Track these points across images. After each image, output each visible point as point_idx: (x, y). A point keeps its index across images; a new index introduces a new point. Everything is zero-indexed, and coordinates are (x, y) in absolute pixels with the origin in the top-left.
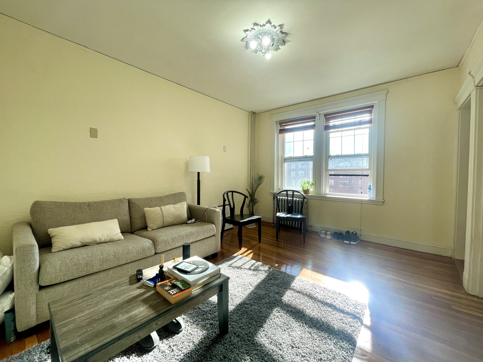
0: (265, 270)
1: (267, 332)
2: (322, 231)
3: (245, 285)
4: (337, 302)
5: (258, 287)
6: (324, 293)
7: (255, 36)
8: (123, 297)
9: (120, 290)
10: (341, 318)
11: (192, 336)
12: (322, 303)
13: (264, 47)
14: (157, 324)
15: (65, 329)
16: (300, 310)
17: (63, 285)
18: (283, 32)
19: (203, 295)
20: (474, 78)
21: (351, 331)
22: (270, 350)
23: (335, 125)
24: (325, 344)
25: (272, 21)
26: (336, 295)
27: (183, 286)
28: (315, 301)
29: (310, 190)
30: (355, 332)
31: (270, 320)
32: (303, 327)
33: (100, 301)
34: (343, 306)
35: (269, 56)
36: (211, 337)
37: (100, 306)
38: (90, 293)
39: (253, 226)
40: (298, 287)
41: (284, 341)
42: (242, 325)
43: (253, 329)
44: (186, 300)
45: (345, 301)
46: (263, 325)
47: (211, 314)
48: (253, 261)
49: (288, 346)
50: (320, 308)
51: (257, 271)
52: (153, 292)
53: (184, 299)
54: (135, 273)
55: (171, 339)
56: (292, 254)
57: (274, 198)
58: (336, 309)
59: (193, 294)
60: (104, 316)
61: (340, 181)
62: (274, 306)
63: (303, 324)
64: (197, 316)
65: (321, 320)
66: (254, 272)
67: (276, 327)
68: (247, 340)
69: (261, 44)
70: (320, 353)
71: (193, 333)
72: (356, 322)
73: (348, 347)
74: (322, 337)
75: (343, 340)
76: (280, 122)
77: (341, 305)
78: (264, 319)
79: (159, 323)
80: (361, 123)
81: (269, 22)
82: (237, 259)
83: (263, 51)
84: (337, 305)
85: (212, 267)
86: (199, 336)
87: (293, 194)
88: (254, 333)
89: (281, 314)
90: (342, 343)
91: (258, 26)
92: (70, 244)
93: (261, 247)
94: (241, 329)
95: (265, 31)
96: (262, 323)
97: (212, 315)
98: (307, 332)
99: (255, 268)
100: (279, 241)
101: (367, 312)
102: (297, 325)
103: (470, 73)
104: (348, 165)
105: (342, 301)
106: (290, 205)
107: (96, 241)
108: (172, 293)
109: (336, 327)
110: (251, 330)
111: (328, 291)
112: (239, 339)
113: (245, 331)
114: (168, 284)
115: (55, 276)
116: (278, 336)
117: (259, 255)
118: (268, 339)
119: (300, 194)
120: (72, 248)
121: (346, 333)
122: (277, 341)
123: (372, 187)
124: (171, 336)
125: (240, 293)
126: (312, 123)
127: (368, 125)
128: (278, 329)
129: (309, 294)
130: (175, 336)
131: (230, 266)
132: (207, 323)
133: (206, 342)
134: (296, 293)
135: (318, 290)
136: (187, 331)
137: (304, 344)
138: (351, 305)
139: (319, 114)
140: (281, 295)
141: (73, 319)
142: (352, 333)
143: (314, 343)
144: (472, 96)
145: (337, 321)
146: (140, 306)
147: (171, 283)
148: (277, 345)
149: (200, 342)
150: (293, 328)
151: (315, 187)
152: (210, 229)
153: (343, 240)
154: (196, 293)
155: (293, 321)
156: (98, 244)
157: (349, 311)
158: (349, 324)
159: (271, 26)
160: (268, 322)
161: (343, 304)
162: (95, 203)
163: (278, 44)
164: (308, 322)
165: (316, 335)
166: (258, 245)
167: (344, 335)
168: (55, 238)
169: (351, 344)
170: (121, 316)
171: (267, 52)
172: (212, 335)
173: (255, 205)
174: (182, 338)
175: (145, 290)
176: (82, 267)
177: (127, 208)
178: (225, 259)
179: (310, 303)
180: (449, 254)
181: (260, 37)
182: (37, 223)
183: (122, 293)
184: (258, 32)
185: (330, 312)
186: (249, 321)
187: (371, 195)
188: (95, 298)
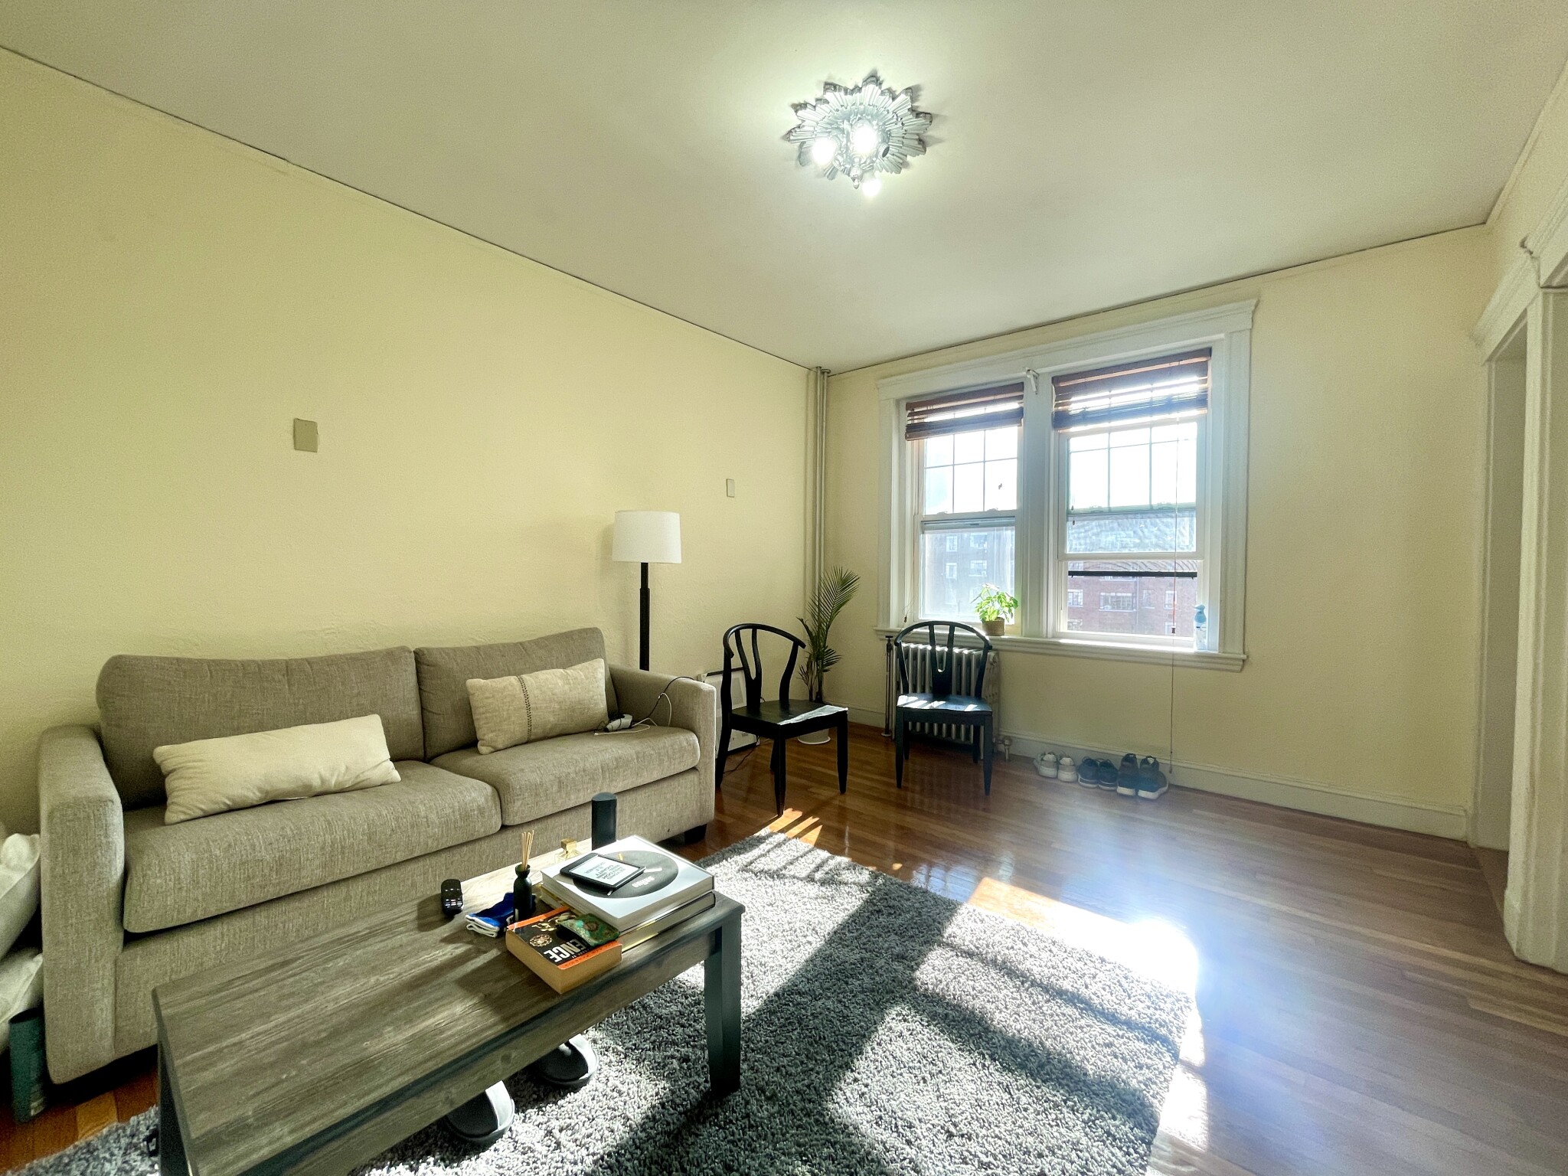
0: (861, 882)
1: (866, 1086)
2: (1045, 754)
3: (795, 931)
4: (1093, 988)
5: (838, 937)
6: (1053, 959)
7: (828, 124)
8: (396, 969)
9: (389, 948)
10: (1107, 1041)
11: (623, 1099)
12: (1046, 989)
13: (857, 160)
14: (506, 1059)
15: (208, 1075)
16: (973, 1013)
17: (202, 929)
18: (920, 110)
19: (659, 964)
20: (1537, 258)
21: (1139, 1082)
22: (876, 1145)
23: (1088, 413)
24: (1054, 1123)
25: (881, 74)
26: (1092, 964)
27: (592, 936)
28: (1023, 983)
29: (1006, 623)
30: (1154, 1086)
31: (876, 1047)
32: (984, 1069)
33: (322, 983)
34: (1115, 1000)
35: (874, 188)
36: (684, 1100)
37: (321, 998)
38: (291, 957)
39: (821, 739)
40: (968, 938)
41: (920, 1114)
42: (785, 1061)
43: (821, 1076)
44: (600, 979)
45: (1121, 985)
46: (852, 1062)
47: (683, 1026)
48: (820, 851)
49: (935, 1131)
50: (1040, 1008)
51: (834, 886)
52: (494, 953)
53: (595, 978)
54: (436, 893)
55: (554, 1107)
56: (945, 830)
57: (889, 648)
58: (1093, 1011)
59: (625, 961)
60: (336, 1033)
61: (1103, 594)
62: (887, 1001)
63: (984, 1058)
64: (639, 1032)
65: (1042, 1046)
66: (823, 889)
67: (894, 1068)
68: (802, 1110)
69: (847, 148)
70: (1040, 1156)
71: (624, 1088)
72: (1155, 1054)
73: (1129, 1135)
74: (1046, 1102)
75: (1113, 1111)
76: (909, 401)
77: (1109, 996)
78: (857, 1043)
79: (514, 1054)
80: (1170, 405)
81: (874, 78)
82: (770, 846)
83: (855, 172)
84: (1093, 997)
85: (687, 874)
86: (645, 1098)
87: (951, 637)
88: (825, 1089)
89: (912, 1026)
90: (1112, 1122)
91: (840, 90)
92: (229, 799)
93: (848, 806)
94: (781, 1075)
95: (862, 107)
96: (850, 1055)
97: (686, 1030)
98: (995, 1085)
99: (827, 876)
100: (906, 789)
101: (1193, 1022)
102: (963, 1062)
103: (1523, 245)
104: (1128, 540)
105: (1112, 985)
106: (940, 671)
107: (311, 787)
108: (556, 957)
109: (1090, 1069)
110: (813, 1077)
111: (1065, 952)
112: (776, 1108)
113: (796, 1082)
114: (544, 927)
115: (176, 902)
116: (901, 1099)
117: (840, 835)
118: (870, 1107)
119: (975, 635)
120: (230, 810)
121: (1123, 1089)
122: (900, 1114)
123: (1206, 612)
124: (554, 1097)
125: (780, 958)
126: (1014, 406)
127: (1195, 412)
128: (901, 1074)
129: (1004, 962)
130: (567, 1099)
131: (745, 869)
132: (669, 1054)
133: (669, 1120)
134: (960, 958)
135: (1033, 949)
136: (604, 1080)
137: (986, 1125)
138: (1139, 997)
139: (1036, 377)
140: (913, 963)
141: (233, 1040)
142: (1144, 1087)
143: (1019, 1123)
144: (1530, 318)
145: (1094, 1048)
146: (452, 999)
147: (552, 923)
148: (898, 1129)
149: (647, 1117)
150: (952, 1073)
151: (1024, 614)
152: (681, 748)
153: (1116, 786)
154: (636, 956)
155: (950, 1048)
156: (315, 798)
157: (1133, 1018)
158: (1134, 1061)
159: (880, 91)
160: (871, 1053)
161: (1114, 995)
162: (309, 661)
163: (901, 150)
164: (999, 1052)
165: (1027, 1095)
166: (837, 802)
167: (1118, 1094)
168: (177, 776)
169: (1140, 1125)
170: (389, 1032)
171: (867, 175)
172: (688, 1096)
173: (826, 671)
174: (590, 1104)
175: (470, 946)
176: (266, 871)
177: (412, 679)
178: (730, 845)
179: (1005, 991)
180: (1458, 830)
181: (846, 126)
182: (118, 726)
183: (394, 958)
184: (838, 110)
185: (1073, 1021)
186: (807, 1049)
187: (1205, 638)
188: (307, 973)
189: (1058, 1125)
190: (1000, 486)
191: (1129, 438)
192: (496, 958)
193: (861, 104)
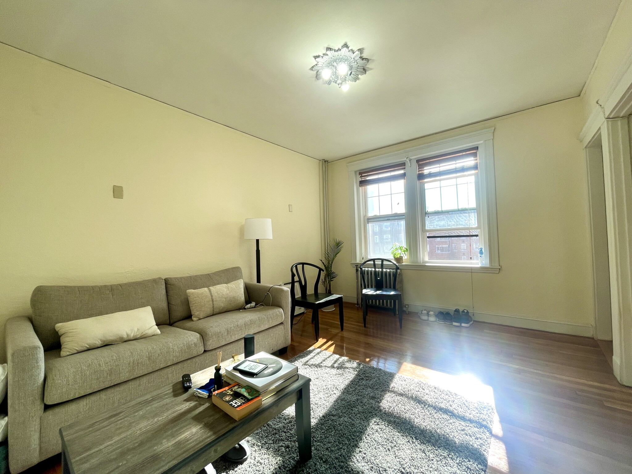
0: (354, 367)
1: (365, 454)
2: (422, 311)
3: (328, 389)
4: (454, 406)
5: (347, 391)
6: (436, 395)
7: (328, 63)
8: (165, 414)
9: (161, 405)
10: (462, 429)
11: (262, 466)
12: (435, 408)
13: (339, 77)
14: (215, 451)
15: (86, 466)
16: (406, 419)
17: (78, 401)
18: (364, 57)
19: (277, 406)
20: (603, 108)
21: (478, 445)
23: (431, 173)
24: (445, 465)
25: (349, 44)
26: (452, 396)
27: (249, 395)
28: (425, 406)
29: (404, 258)
30: (484, 446)
31: (367, 437)
32: (413, 443)
33: (133, 422)
34: (463, 411)
35: (346, 88)
36: (289, 465)
37: (134, 429)
38: (119, 411)
39: (331, 309)
40: (400, 388)
41: (389, 465)
42: (330, 445)
43: (345, 451)
44: (254, 413)
45: (465, 404)
46: (358, 444)
47: (285, 432)
48: (335, 355)
49: (396, 472)
50: (433, 416)
51: (343, 369)
52: (207, 405)
53: (251, 413)
54: (180, 380)
55: (233, 471)
56: (386, 344)
57: (357, 270)
58: (455, 416)
59: (264, 404)
60: (141, 444)
61: (437, 246)
62: (370, 416)
63: (413, 439)
64: (267, 436)
65: (436, 432)
66: (338, 371)
67: (376, 446)
68: (339, 466)
69: (336, 73)
71: (262, 461)
72: (483, 433)
73: (476, 468)
74: (440, 456)
75: (469, 458)
76: (359, 171)
77: (460, 409)
78: (359, 435)
79: (219, 448)
80: (463, 170)
81: (346, 45)
82: (314, 354)
83: (339, 81)
84: (454, 410)
85: (286, 367)
86: (272, 465)
87: (382, 265)
88: (348, 456)
89: (381, 427)
90: (469, 463)
91: (332, 50)
92: (88, 345)
93: (345, 336)
94: (329, 451)
95: (341, 57)
96: (357, 441)
97: (287, 434)
98: (419, 450)
99: (339, 365)
100: (367, 327)
101: (496, 418)
102: (404, 441)
103: (597, 103)
104: (450, 223)
105: (461, 405)
106: (378, 279)
107: (123, 338)
108: (235, 405)
109: (457, 441)
110: (342, 451)
111: (440, 392)
112: (328, 466)
113: (335, 454)
114: (228, 392)
115: (67, 391)
116: (380, 459)
117: (342, 347)
118: (368, 463)
119: (392, 263)
120: (88, 350)
121: (472, 449)
122: (380, 465)
123: (483, 250)
124: (232, 467)
125: (323, 401)
126: (402, 172)
127: (473, 172)
128: (379, 448)
129: (416, 397)
130: (238, 468)
131: (305, 364)
132: (280, 445)
134: (398, 397)
135: (427, 391)
136: (254, 458)
137: (417, 467)
138: (473, 409)
139: (410, 160)
140: (379, 400)
141: (97, 449)
142: (480, 447)
143: (430, 466)
144: (602, 130)
145: (457, 432)
146: (191, 426)
147: (232, 390)
148: (380, 472)
150: (400, 446)
151: (410, 254)
152: (277, 315)
153: (452, 322)
154: (268, 403)
155: (398, 435)
156: (125, 343)
157: (472, 418)
158: (474, 436)
159: (348, 50)
160: (365, 440)
161: (463, 409)
162: (120, 285)
163: (356, 73)
164: (418, 436)
165: (432, 454)
166: (340, 335)
167: (470, 451)
168: (66, 336)
169: (480, 463)
170: (165, 442)
171: (343, 83)
172: (290, 463)
173: (332, 281)
174: (248, 469)
175: (197, 402)
176: (105, 375)
177: (164, 292)
178: (298, 354)
179: (418, 410)
180: (589, 333)
181: (335, 64)
182: (40, 316)
183: (164, 409)
184: (332, 58)
185: (447, 421)
186: (338, 439)
187: (483, 260)
188: (127, 418)
189: (446, 466)
190: (398, 204)
191: (448, 183)
192: (208, 407)
193: (341, 55)
